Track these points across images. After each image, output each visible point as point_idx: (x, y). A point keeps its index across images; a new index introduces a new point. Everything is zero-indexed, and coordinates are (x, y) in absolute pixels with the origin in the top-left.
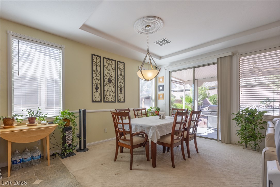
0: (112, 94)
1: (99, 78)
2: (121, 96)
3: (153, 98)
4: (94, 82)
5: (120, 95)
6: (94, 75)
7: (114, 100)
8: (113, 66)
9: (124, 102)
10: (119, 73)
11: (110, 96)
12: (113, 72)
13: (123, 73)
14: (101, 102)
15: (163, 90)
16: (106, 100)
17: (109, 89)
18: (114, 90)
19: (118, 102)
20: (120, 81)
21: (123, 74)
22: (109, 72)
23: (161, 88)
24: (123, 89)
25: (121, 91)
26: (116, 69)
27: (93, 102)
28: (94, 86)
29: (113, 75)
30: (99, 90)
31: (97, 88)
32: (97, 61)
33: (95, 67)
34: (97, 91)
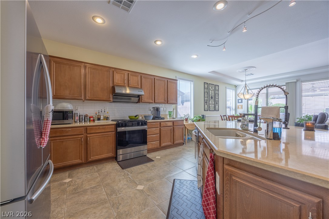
0: (213, 106)
1: (207, 96)
2: (217, 107)
3: (234, 108)
4: (205, 99)
5: (216, 106)
6: (205, 94)
7: (214, 110)
8: (213, 88)
9: (218, 111)
10: (216, 93)
12: (213, 92)
13: (218, 92)
14: (208, 110)
16: (210, 110)
17: (212, 102)
18: (214, 103)
19: (216, 111)
20: (216, 97)
22: (212, 93)
23: (240, 101)
24: (218, 102)
26: (215, 90)
27: (205, 110)
28: (205, 101)
30: (207, 104)
31: (206, 103)
32: (206, 86)
33: (205, 90)
34: (206, 104)
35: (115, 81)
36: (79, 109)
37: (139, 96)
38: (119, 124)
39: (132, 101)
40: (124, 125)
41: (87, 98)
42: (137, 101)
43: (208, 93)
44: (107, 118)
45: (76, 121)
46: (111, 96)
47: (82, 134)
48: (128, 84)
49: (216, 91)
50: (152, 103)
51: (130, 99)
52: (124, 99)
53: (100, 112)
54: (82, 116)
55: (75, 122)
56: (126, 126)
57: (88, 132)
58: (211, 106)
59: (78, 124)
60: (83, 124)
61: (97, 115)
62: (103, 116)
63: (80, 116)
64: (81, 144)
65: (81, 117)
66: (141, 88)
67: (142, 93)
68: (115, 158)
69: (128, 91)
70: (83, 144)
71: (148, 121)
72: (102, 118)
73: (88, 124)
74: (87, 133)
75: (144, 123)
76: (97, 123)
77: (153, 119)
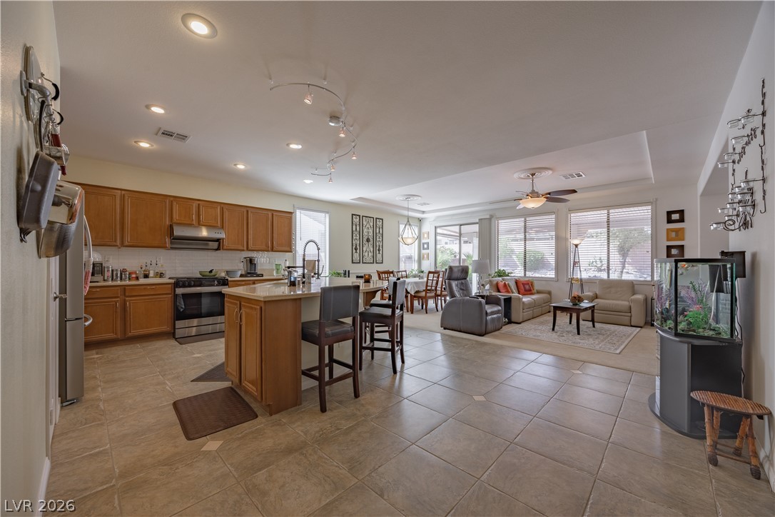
0: (370, 254)
1: (358, 238)
2: (379, 256)
3: (416, 258)
4: (354, 242)
5: (378, 255)
6: (354, 235)
7: (372, 261)
8: (372, 224)
9: (382, 263)
10: (378, 231)
11: (368, 257)
12: (371, 231)
13: (381, 230)
14: (359, 263)
15: (428, 248)
16: (364, 261)
17: (368, 248)
18: (372, 250)
19: (377, 263)
20: (378, 240)
21: (381, 232)
22: (368, 232)
23: (426, 246)
24: (381, 248)
25: (379, 250)
26: (375, 227)
27: (353, 263)
28: (354, 247)
29: (371, 234)
30: (358, 251)
31: (356, 249)
32: (356, 220)
33: (354, 227)
34: (355, 252)
35: (174, 216)
36: (111, 261)
37: (218, 240)
38: (179, 283)
39: (209, 248)
40: (187, 284)
41: (126, 243)
42: (216, 247)
43: (361, 233)
44: (161, 275)
45: (106, 278)
46: (168, 240)
47: (118, 297)
48: (199, 221)
49: (378, 229)
50: (243, 250)
51: (207, 244)
52: (189, 244)
53: (149, 265)
54: (117, 270)
55: (104, 280)
56: (190, 286)
57: (127, 294)
58: (366, 254)
59: (110, 283)
60: (119, 283)
61: (143, 269)
62: (154, 271)
63: (112, 271)
64: (116, 312)
65: (115, 273)
66: (223, 228)
67: (222, 235)
68: (172, 334)
69: (204, 233)
70: (119, 310)
71: (229, 279)
72: (152, 274)
73: (127, 282)
74: (125, 294)
75: (224, 282)
76: (142, 281)
77: (241, 276)
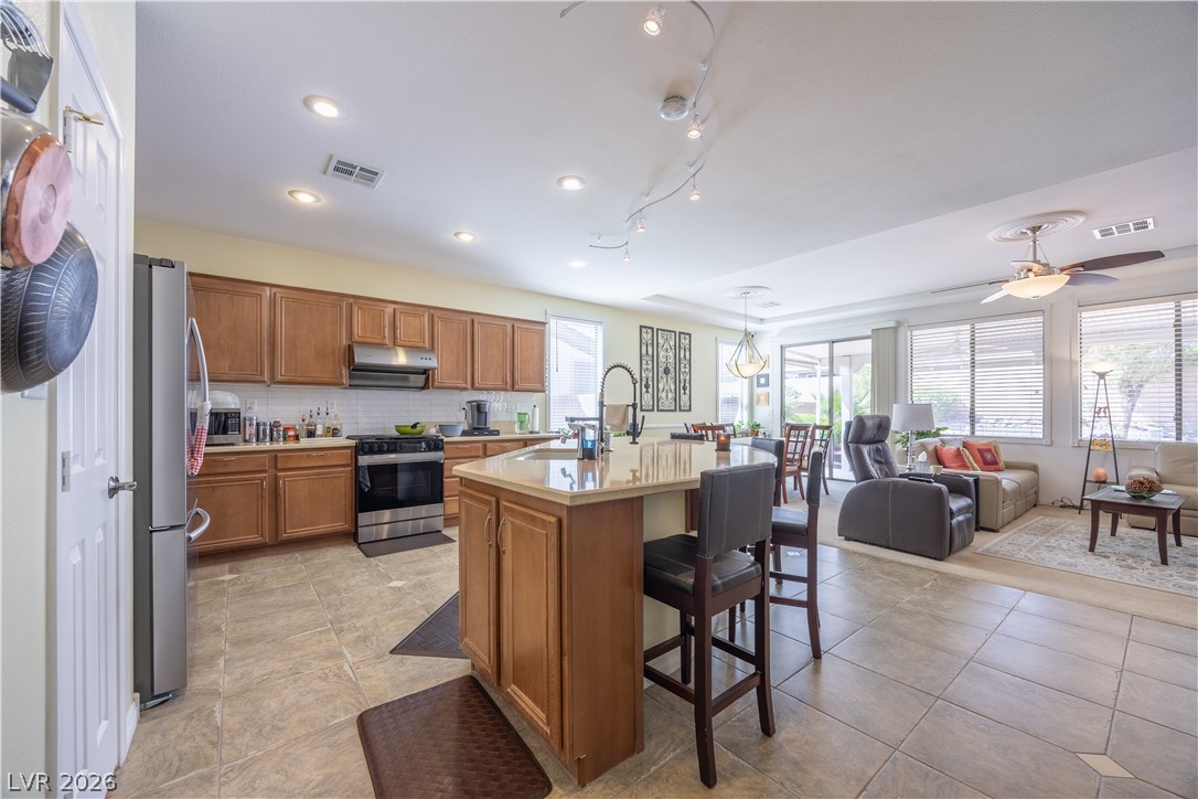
0: (671, 395)
1: (650, 367)
2: (685, 398)
3: (746, 402)
4: (644, 375)
5: (683, 397)
6: (644, 362)
7: (673, 408)
8: (672, 343)
9: (690, 410)
10: (682, 356)
11: (667, 399)
12: (671, 354)
13: (687, 353)
14: (653, 410)
15: (767, 384)
16: (661, 408)
17: (666, 384)
18: (673, 388)
19: (680, 410)
20: (683, 370)
21: (688, 357)
22: (666, 357)
23: (763, 381)
24: (687, 385)
25: (684, 389)
26: (677, 347)
27: (642, 410)
28: (644, 383)
29: (671, 360)
30: (650, 390)
31: (647, 387)
32: (647, 336)
33: (644, 348)
34: (647, 392)
35: (355, 331)
36: (256, 409)
37: (425, 372)
38: (365, 446)
39: (410, 385)
40: (376, 449)
41: (279, 378)
42: (422, 385)
43: (654, 358)
44: (335, 432)
45: (247, 438)
46: (345, 372)
47: (265, 471)
48: (395, 338)
49: (682, 352)
50: (466, 389)
51: (406, 379)
52: (378, 379)
53: (315, 415)
54: (264, 424)
55: (245, 441)
56: (381, 452)
57: (279, 466)
58: (664, 395)
59: (254, 446)
60: (267, 446)
61: (307, 422)
62: (324, 425)
63: (258, 425)
64: (262, 497)
65: (261, 428)
66: (432, 349)
67: (431, 362)
68: (351, 536)
69: (401, 359)
70: (266, 495)
71: (446, 439)
72: (319, 432)
73: (281, 445)
74: (276, 467)
75: (435, 445)
76: (305, 442)
77: (464, 433)
